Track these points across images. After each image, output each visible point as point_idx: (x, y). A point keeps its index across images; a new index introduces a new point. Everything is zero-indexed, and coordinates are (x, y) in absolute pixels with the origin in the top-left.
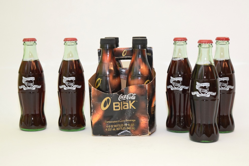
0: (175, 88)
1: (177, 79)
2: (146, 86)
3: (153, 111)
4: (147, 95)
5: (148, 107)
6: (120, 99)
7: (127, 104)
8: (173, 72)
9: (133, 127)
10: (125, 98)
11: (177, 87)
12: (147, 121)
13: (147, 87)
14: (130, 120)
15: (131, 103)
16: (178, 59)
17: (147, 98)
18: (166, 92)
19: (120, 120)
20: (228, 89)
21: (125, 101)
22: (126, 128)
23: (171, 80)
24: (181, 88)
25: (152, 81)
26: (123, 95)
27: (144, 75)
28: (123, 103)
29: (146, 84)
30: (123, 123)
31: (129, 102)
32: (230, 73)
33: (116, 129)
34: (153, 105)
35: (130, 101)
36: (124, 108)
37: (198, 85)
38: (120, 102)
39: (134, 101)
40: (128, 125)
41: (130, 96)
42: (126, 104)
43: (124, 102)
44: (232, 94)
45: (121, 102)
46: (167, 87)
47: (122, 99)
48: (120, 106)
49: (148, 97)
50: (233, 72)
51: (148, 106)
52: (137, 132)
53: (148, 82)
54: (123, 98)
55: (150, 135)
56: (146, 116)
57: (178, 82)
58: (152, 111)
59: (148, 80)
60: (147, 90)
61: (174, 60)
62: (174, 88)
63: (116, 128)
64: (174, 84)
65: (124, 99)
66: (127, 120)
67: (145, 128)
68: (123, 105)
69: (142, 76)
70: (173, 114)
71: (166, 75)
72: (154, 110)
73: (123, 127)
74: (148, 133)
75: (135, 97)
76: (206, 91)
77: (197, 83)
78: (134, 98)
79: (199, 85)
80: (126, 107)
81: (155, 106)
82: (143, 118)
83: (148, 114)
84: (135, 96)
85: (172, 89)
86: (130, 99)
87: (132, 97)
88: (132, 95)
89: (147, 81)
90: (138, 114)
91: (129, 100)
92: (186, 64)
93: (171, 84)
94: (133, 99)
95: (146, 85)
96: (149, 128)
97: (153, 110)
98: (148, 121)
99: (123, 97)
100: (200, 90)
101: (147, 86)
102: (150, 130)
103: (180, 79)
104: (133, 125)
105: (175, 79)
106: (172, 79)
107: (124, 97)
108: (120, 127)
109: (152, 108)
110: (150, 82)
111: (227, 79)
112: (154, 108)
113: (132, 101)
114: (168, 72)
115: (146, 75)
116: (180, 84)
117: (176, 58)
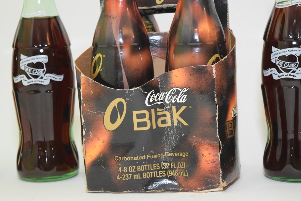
2: (212, 67)
3: (232, 130)
4: (214, 90)
5: (218, 120)
6: (149, 103)
7: (168, 113)
8: (277, 35)
9: (182, 170)
10: (161, 101)
11: (287, 71)
12: (216, 155)
13: (214, 71)
14: (176, 154)
15: (177, 112)
16: (289, 4)
17: (216, 99)
18: (262, 86)
19: (152, 154)
21: (162, 106)
22: (166, 173)
23: (272, 54)
24: (298, 73)
25: (226, 57)
26: (156, 93)
27: (207, 43)
28: (156, 112)
29: (213, 63)
30: (158, 161)
31: (171, 109)
33: (141, 176)
34: (230, 117)
35: (174, 108)
36: (161, 125)
38: (149, 109)
39: (184, 108)
40: (170, 166)
41: (174, 96)
42: (165, 115)
43: (158, 110)
45: (153, 111)
46: (264, 72)
47: (154, 101)
48: (150, 119)
49: (217, 96)
51: (217, 119)
52: (192, 183)
53: (217, 59)
54: (156, 100)
55: (225, 188)
56: (214, 142)
58: (228, 130)
59: (217, 55)
60: (213, 80)
61: (280, 6)
63: (141, 173)
64: (280, 64)
65: (160, 103)
66: (167, 154)
67: (211, 172)
68: (157, 117)
69: (202, 43)
70: (280, 136)
71: (261, 43)
72: (232, 129)
73: (158, 171)
74: (219, 183)
75: (186, 96)
78: (182, 99)
80: (164, 122)
81: (235, 119)
82: (207, 147)
83: (218, 137)
84: (185, 94)
85: (275, 77)
86: (173, 102)
87: (179, 97)
88: (178, 93)
89: (214, 58)
90: (194, 139)
91: (172, 104)
93: (274, 66)
94: (181, 101)
95: (213, 66)
96: (221, 172)
97: (230, 129)
98: (219, 154)
99: (156, 97)
101: (214, 69)
102: (224, 177)
103: (296, 52)
104: (182, 165)
105: (284, 52)
106: (276, 53)
107: (158, 97)
108: (150, 171)
109: (227, 123)
110: (222, 58)
112: (232, 122)
113: (178, 106)
114: (265, 38)
115: (212, 43)
116: (297, 64)
117: (284, 2)
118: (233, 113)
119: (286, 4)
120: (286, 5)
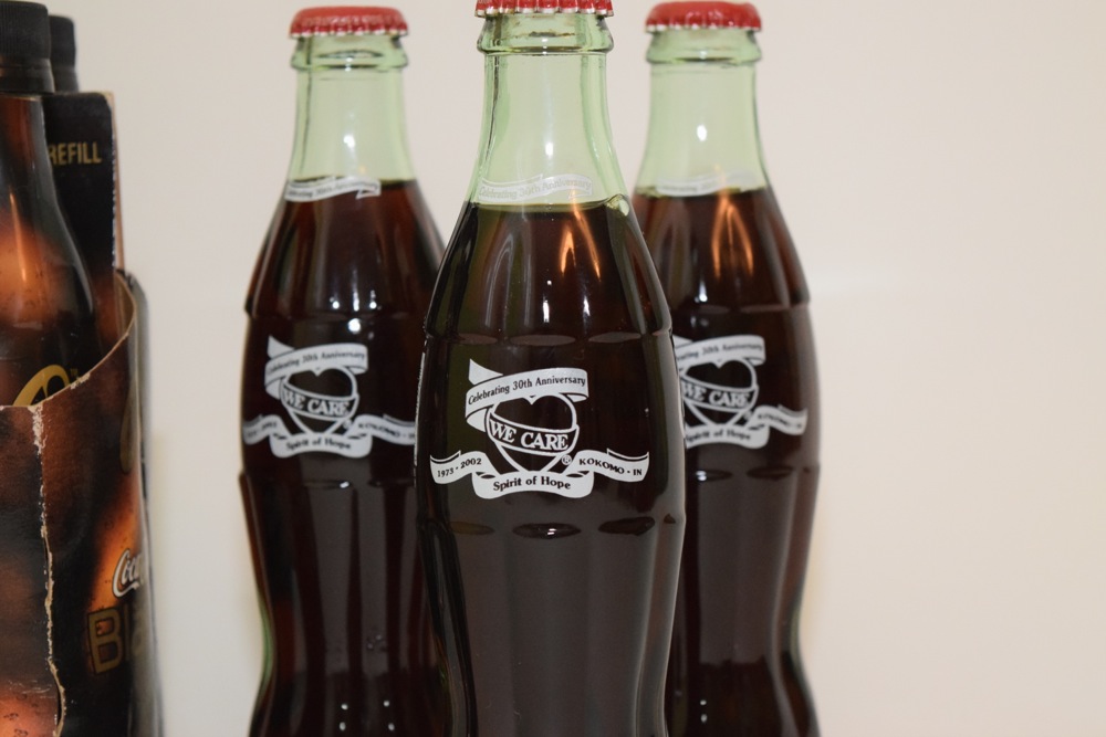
0: (311, 441)
1: (321, 358)
2: (30, 415)
3: (113, 644)
4: (37, 498)
5: (52, 607)
8: (285, 302)
11: (319, 426)
13: (38, 429)
16: (330, 189)
17: (44, 531)
18: (243, 480)
20: (759, 440)
23: (270, 366)
24: (357, 436)
25: (87, 376)
27: (17, 325)
32: (775, 299)
34: (109, 588)
37: (486, 395)
44: (793, 482)
46: (250, 429)
49: (50, 521)
50: (798, 295)
51: (48, 603)
53: (55, 384)
56: (39, 690)
57: (334, 382)
58: (96, 642)
59: (54, 370)
60: (38, 460)
61: (299, 196)
62: (299, 438)
64: (293, 399)
71: (236, 327)
72: (114, 637)
76: (553, 441)
77: (477, 372)
79: (488, 387)
81: (131, 603)
83: (54, 669)
85: (280, 449)
89: (41, 378)
92: (397, 230)
93: (275, 407)
95: (32, 409)
97: (106, 639)
98: (56, 734)
100: (503, 434)
101: (38, 419)
105: (308, 358)
106: (285, 360)
109: (93, 619)
110: (72, 380)
111: (747, 349)
112: (115, 614)
114: (249, 307)
115: (36, 325)
116: (352, 404)
117: (314, 179)
118: (120, 579)
119: (319, 187)
120: (320, 192)
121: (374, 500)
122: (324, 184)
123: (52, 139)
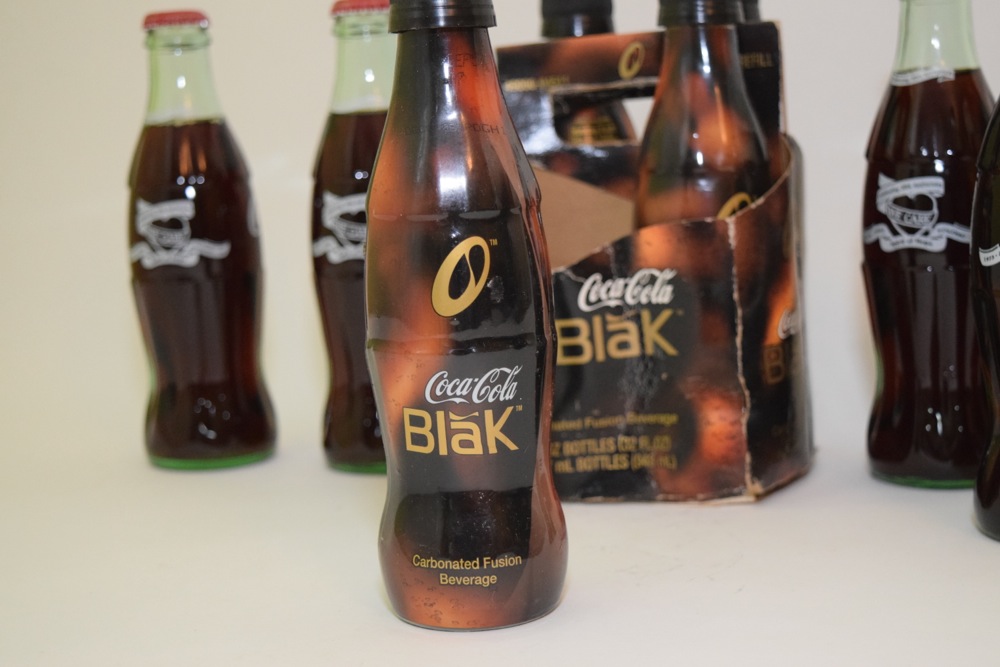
0: (906, 241)
1: (913, 187)
4: (731, 275)
5: (743, 343)
6: (588, 303)
8: (890, 151)
9: (664, 454)
11: (911, 231)
12: (737, 422)
13: (732, 233)
14: (651, 419)
17: (736, 296)
19: (597, 418)
21: (618, 311)
22: (629, 459)
23: (880, 192)
24: (936, 237)
28: (605, 323)
29: (731, 214)
30: (611, 432)
33: (573, 464)
34: (777, 331)
36: (616, 353)
39: (666, 315)
40: (637, 446)
42: (624, 331)
45: (597, 320)
46: (868, 232)
48: (591, 338)
49: (740, 289)
51: (739, 340)
52: (685, 483)
53: (743, 205)
55: (759, 497)
56: (731, 394)
57: (922, 203)
58: (768, 366)
59: (742, 195)
60: (730, 252)
61: (900, 83)
62: (898, 239)
63: (573, 459)
64: (895, 214)
66: (631, 417)
67: (725, 460)
69: (709, 170)
71: (860, 167)
72: (779, 363)
73: (611, 455)
74: (745, 484)
80: (623, 345)
81: (788, 341)
82: (716, 402)
83: (742, 380)
84: (670, 282)
85: (887, 246)
88: (653, 280)
89: (734, 201)
90: (689, 385)
92: (966, 104)
93: (883, 219)
95: (729, 220)
96: (748, 458)
97: (775, 364)
98: (744, 421)
101: (732, 227)
102: (757, 473)
103: (932, 189)
104: (664, 442)
105: (905, 187)
106: (891, 189)
108: (593, 455)
109: (766, 353)
110: (753, 201)
112: (781, 348)
114: (868, 155)
115: (731, 169)
116: (933, 216)
117: (911, 71)
118: (783, 328)
119: (913, 76)
120: (913, 78)
121: (949, 279)
122: (916, 74)
123: (743, 49)
